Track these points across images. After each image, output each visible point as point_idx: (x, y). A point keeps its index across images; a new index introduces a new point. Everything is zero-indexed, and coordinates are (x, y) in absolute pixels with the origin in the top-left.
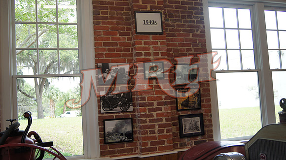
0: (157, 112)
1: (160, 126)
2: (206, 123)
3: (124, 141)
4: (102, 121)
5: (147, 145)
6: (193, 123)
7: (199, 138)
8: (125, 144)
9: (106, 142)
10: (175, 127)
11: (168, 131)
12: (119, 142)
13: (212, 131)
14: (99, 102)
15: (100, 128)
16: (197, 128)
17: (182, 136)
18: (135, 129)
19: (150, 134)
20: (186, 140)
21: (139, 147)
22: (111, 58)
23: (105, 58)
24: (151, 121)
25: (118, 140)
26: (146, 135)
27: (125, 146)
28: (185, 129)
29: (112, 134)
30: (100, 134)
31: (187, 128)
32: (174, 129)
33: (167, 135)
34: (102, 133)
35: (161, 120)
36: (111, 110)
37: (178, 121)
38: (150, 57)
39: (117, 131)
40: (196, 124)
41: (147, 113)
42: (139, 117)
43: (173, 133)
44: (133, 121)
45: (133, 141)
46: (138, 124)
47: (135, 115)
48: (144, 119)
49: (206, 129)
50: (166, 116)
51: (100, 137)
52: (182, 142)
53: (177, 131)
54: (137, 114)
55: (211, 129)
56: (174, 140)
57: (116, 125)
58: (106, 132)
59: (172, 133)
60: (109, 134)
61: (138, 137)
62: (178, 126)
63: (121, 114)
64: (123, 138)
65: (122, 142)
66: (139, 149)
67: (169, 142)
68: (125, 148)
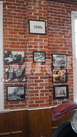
0: (40, 83)
1: (41, 91)
2: (70, 91)
3: (19, 100)
4: (6, 87)
5: (33, 103)
6: (62, 90)
7: (65, 100)
8: (20, 102)
9: (8, 100)
10: (51, 92)
11: (46, 95)
12: (16, 100)
13: (73, 96)
14: (4, 75)
15: (4, 91)
16: (64, 94)
17: (55, 98)
18: (26, 93)
19: (35, 96)
20: (57, 101)
21: (28, 104)
22: (13, 48)
23: (9, 48)
24: (36, 88)
25: (15, 99)
26: (33, 97)
27: (20, 103)
28: (57, 94)
29: (12, 95)
30: (5, 95)
31: (58, 93)
32: (50, 94)
33: (45, 97)
34: (6, 94)
35: (43, 88)
36: (12, 80)
37: (53, 89)
38: (37, 49)
39: (15, 93)
40: (63, 91)
41: (34, 83)
42: (29, 85)
43: (50, 96)
44: (25, 88)
45: (24, 100)
46: (28, 90)
47: (26, 84)
48: (32, 86)
49: (70, 94)
50: (45, 85)
51: (5, 97)
52: (55, 102)
53: (52, 95)
54: (27, 83)
55: (72, 94)
56: (50, 100)
57: (15, 90)
58: (8, 94)
59: (48, 96)
60: (10, 95)
61: (28, 98)
62: (53, 92)
63: (18, 83)
64: (19, 98)
65: (18, 100)
66: (28, 105)
67: (47, 101)
68: (20, 104)
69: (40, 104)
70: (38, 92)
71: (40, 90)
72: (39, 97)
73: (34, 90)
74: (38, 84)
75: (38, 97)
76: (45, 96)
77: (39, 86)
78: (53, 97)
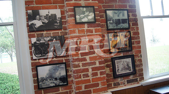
0: (90, 56)
2: (137, 63)
3: (59, 86)
4: (35, 67)
5: (81, 89)
7: (131, 77)
8: (60, 88)
11: (102, 73)
13: (142, 70)
15: (33, 74)
16: (129, 68)
17: (116, 76)
18: (70, 73)
19: (84, 77)
20: (119, 80)
21: (74, 90)
24: (84, 65)
25: (52, 85)
26: (80, 79)
28: (118, 70)
30: (34, 80)
31: (120, 69)
32: (108, 70)
37: (111, 63)
38: (80, 2)
40: (128, 65)
41: (80, 57)
42: (72, 62)
43: (107, 74)
44: (67, 65)
46: (72, 68)
49: (137, 69)
50: (99, 59)
51: (34, 83)
52: (116, 82)
53: (110, 72)
54: (70, 58)
55: (141, 68)
56: (108, 81)
57: (50, 70)
62: (112, 67)
65: (57, 86)
67: (103, 84)
69: (92, 89)
70: (87, 70)
71: (90, 67)
72: (90, 78)
73: (81, 68)
74: (87, 57)
75: (88, 78)
76: (99, 76)
77: (88, 61)
78: (112, 75)
